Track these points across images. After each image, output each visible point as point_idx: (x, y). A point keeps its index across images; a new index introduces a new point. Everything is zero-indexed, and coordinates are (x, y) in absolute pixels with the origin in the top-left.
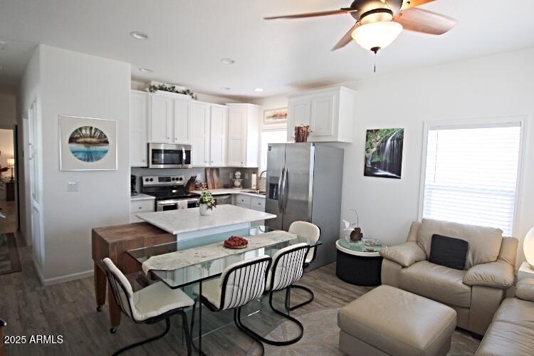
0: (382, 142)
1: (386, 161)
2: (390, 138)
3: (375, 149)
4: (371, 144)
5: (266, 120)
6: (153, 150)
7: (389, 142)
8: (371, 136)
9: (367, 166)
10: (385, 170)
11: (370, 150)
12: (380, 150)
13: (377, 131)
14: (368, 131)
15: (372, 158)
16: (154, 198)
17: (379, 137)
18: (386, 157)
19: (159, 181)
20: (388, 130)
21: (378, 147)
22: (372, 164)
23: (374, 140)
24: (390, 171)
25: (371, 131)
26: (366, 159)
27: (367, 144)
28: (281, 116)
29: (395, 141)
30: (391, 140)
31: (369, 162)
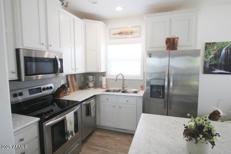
0: (218, 51)
1: (221, 63)
2: (225, 48)
3: (212, 56)
4: (209, 52)
5: (112, 36)
6: (25, 58)
7: (223, 51)
8: (209, 47)
9: (206, 67)
10: (221, 69)
11: (208, 56)
12: (217, 57)
13: (214, 43)
14: (206, 43)
15: (210, 62)
16: (38, 119)
17: (216, 47)
18: (222, 60)
19: (30, 94)
20: (223, 43)
21: (215, 54)
22: (210, 65)
23: (211, 49)
24: (224, 70)
25: (210, 44)
26: (205, 62)
27: (205, 52)
28: (127, 33)
29: (229, 50)
30: (226, 50)
31: (208, 65)
